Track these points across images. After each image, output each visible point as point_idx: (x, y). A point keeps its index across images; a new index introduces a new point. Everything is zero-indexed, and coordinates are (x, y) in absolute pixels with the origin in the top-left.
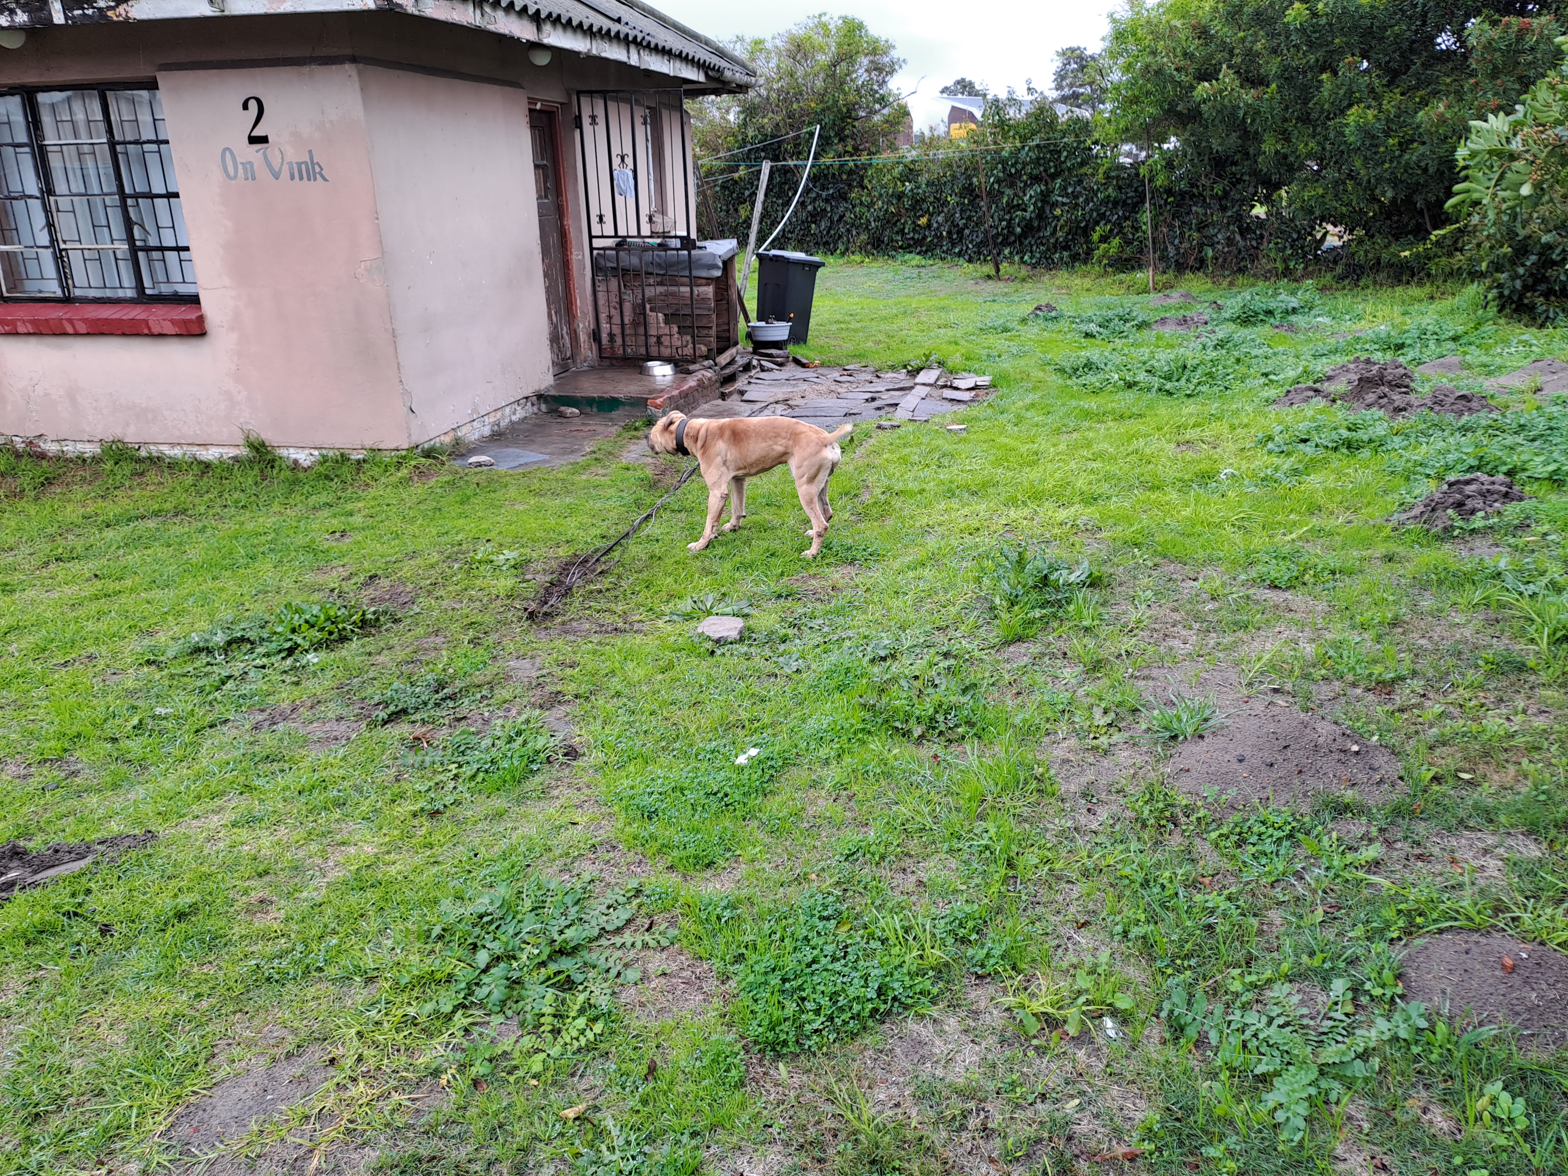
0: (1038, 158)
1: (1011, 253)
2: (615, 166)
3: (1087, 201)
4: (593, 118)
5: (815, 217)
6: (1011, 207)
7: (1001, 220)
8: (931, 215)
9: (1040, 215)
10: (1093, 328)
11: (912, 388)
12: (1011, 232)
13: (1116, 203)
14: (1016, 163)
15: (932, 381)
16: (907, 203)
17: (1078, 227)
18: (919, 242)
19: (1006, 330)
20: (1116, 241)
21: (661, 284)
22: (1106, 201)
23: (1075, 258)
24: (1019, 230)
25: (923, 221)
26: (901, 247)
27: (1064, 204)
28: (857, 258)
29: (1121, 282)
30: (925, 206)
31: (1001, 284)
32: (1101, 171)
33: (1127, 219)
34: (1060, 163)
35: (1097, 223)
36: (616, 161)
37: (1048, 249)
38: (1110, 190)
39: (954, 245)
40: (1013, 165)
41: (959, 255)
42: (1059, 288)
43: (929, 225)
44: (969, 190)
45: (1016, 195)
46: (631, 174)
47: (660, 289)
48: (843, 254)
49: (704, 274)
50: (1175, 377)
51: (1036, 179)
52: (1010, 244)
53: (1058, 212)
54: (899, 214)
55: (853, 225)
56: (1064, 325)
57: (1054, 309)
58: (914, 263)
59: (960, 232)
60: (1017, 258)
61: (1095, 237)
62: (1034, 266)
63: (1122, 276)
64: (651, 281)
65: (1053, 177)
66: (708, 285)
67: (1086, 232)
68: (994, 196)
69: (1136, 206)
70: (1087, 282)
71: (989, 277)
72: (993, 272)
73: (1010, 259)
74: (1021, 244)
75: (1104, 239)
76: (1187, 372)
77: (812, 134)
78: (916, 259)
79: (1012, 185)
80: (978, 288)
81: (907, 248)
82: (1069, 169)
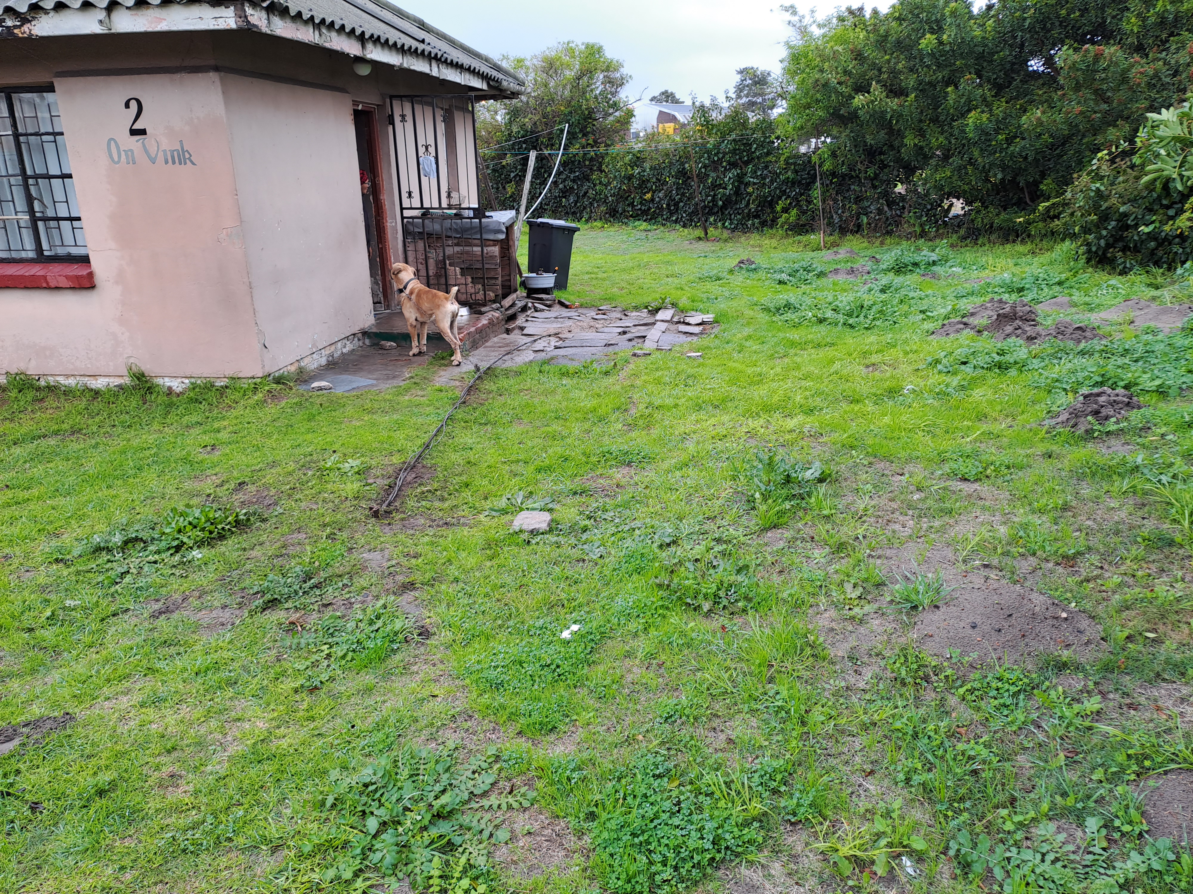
0: (735, 150)
1: (715, 220)
2: (420, 154)
3: (772, 182)
4: (403, 117)
5: (566, 193)
6: (715, 186)
7: (707, 196)
8: (654, 192)
9: (737, 192)
10: (784, 277)
11: (654, 324)
12: (716, 205)
13: (793, 183)
14: (718, 153)
15: (669, 318)
16: (636, 183)
17: (765, 201)
18: (645, 212)
19: (719, 279)
20: (794, 212)
21: (457, 245)
22: (786, 181)
23: (763, 224)
24: (720, 203)
25: (648, 196)
26: (631, 216)
27: (754, 184)
28: (598, 224)
29: (799, 242)
30: (649, 185)
31: (709, 244)
32: (782, 159)
33: (802, 195)
34: (750, 153)
35: (780, 198)
36: (422, 150)
37: (743, 218)
38: (790, 173)
39: (672, 215)
40: (716, 155)
41: (676, 222)
42: (753, 246)
43: (652, 200)
44: (683, 173)
45: (718, 177)
46: (433, 160)
47: (457, 249)
48: (587, 221)
49: (491, 237)
50: (855, 315)
51: (733, 165)
52: (714, 214)
53: (750, 190)
54: (629, 191)
55: (594, 199)
56: (762, 274)
57: (753, 263)
58: (642, 228)
59: (676, 205)
60: (719, 224)
61: (779, 208)
62: (733, 230)
63: (800, 237)
64: (450, 243)
65: (747, 163)
66: (495, 245)
67: (772, 204)
68: (702, 178)
69: (809, 185)
70: (774, 242)
71: (700, 239)
72: (702, 235)
73: (714, 225)
74: (723, 214)
75: (785, 210)
76: (864, 311)
77: (562, 131)
78: (644, 225)
79: (715, 170)
80: (691, 246)
81: (636, 217)
82: (758, 158)
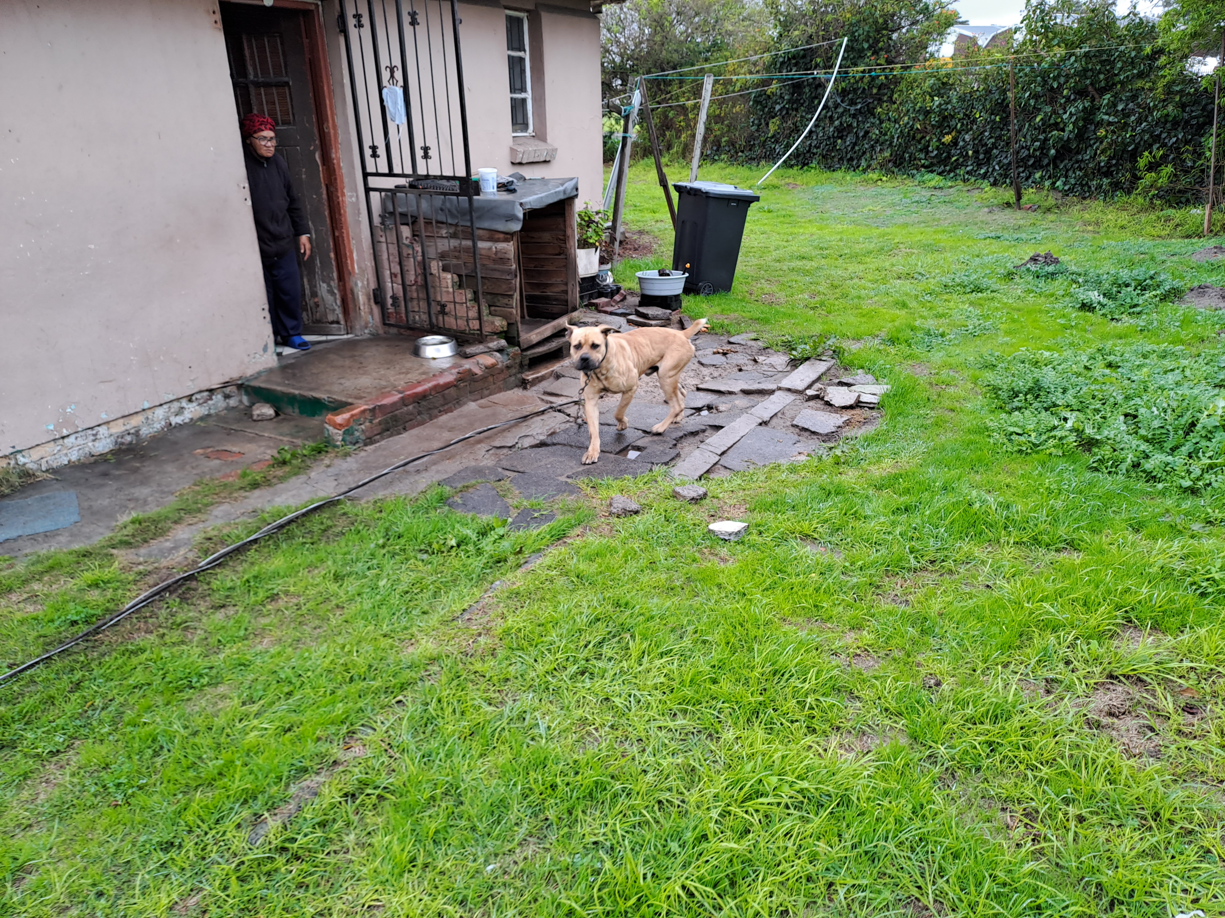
0: (1085, 70)
1: (1042, 178)
3: (1139, 121)
4: (358, 16)
6: (1048, 126)
7: (1033, 141)
8: (959, 132)
9: (1081, 135)
11: (772, 392)
12: (1045, 155)
13: (1176, 123)
14: (1059, 75)
15: (800, 386)
16: (934, 119)
17: (1124, 151)
18: (944, 162)
20: (1168, 170)
22: (1164, 120)
23: (1116, 186)
24: (1053, 152)
25: (948, 139)
26: (923, 166)
27: (1110, 124)
29: (1168, 219)
30: (953, 123)
31: (1019, 214)
32: (1160, 84)
33: (1187, 142)
34: (1111, 76)
35: (1149, 147)
36: (386, 75)
37: (1086, 175)
38: (1170, 108)
39: (979, 166)
40: (1055, 79)
41: (984, 177)
42: (1087, 223)
43: (955, 142)
44: (1002, 107)
45: (1054, 112)
46: (400, 92)
47: (454, 243)
49: (501, 226)
51: (1081, 93)
52: (1042, 167)
53: (1102, 132)
54: (924, 131)
57: (1056, 261)
59: (988, 152)
60: (1047, 183)
61: (1142, 163)
62: (1066, 193)
63: (1171, 212)
65: (1102, 91)
66: (506, 240)
67: (1134, 156)
68: (1028, 113)
69: (1202, 128)
70: (1124, 218)
71: (1008, 205)
72: (1013, 200)
73: (1039, 185)
74: (1056, 167)
75: (1152, 167)
78: (935, 180)
79: (1052, 101)
80: (990, 218)
81: (929, 168)
82: (1122, 83)
